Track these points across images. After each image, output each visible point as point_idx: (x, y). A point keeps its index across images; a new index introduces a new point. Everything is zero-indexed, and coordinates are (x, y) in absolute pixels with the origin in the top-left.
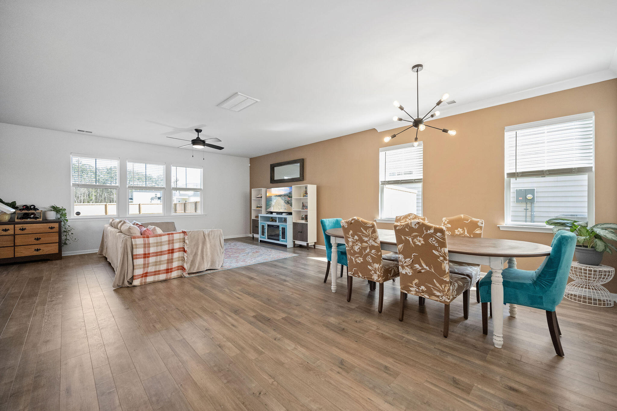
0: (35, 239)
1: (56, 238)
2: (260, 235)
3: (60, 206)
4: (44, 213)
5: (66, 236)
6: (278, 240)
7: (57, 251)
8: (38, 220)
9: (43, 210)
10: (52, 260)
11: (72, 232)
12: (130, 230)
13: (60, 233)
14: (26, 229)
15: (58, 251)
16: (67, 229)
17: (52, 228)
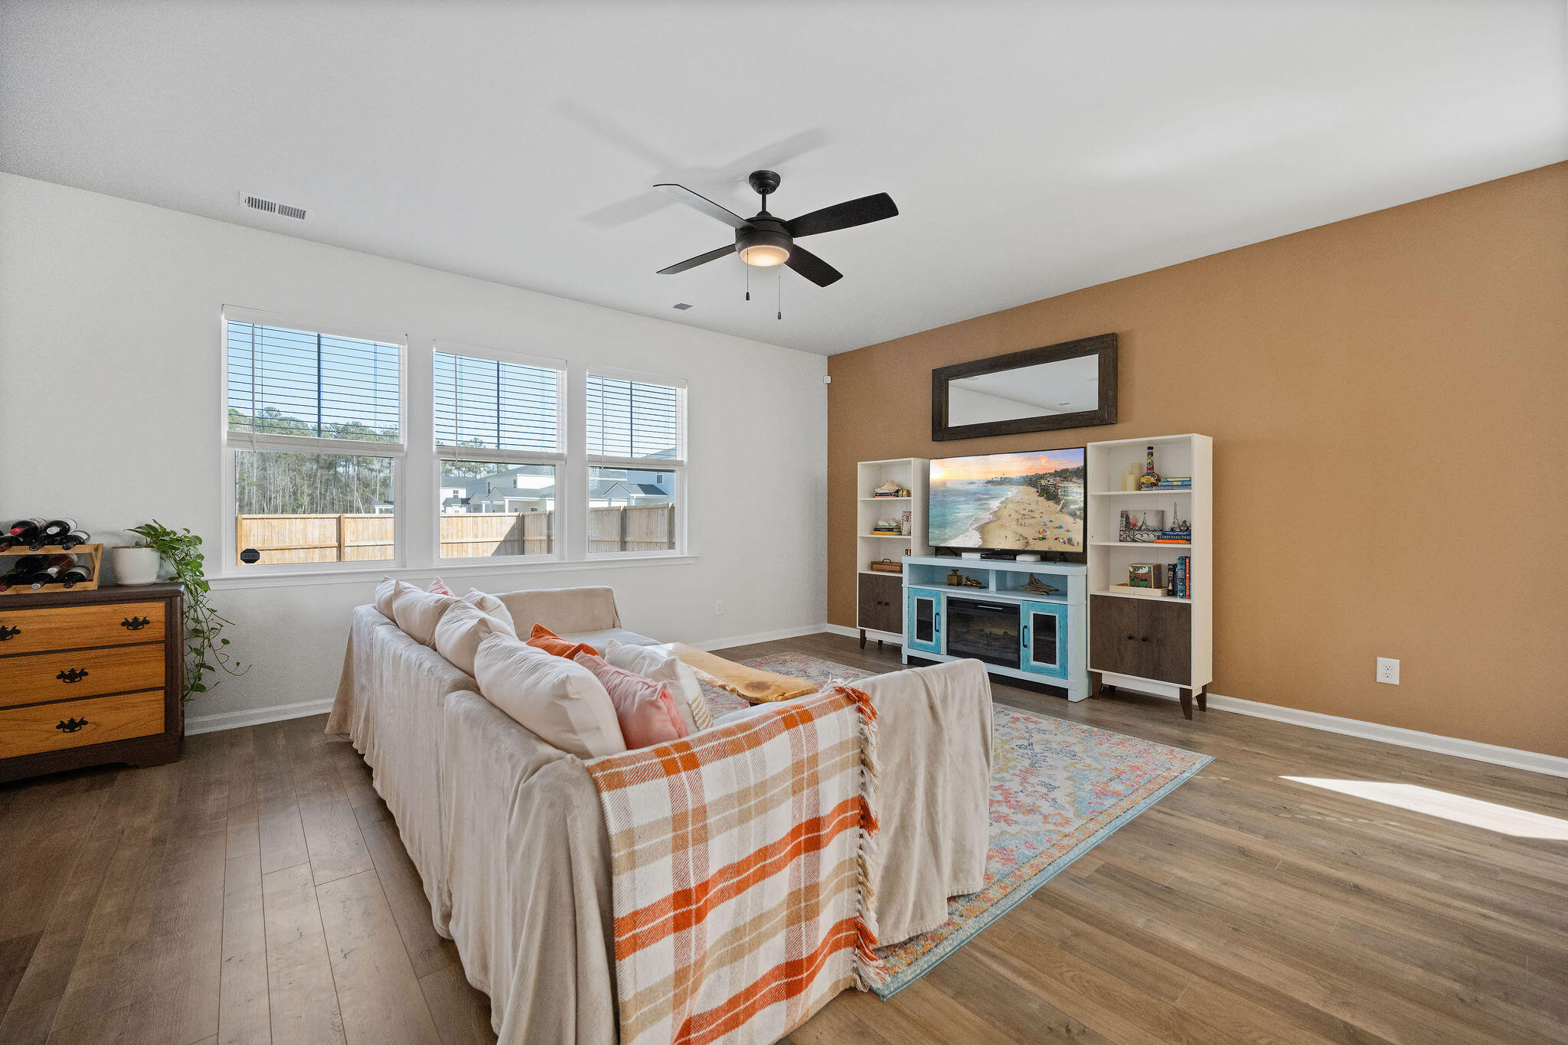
0: (62, 676)
1: (154, 670)
2: (910, 638)
3: (174, 524)
4: (109, 556)
5: (199, 652)
6: (1016, 665)
7: (157, 726)
8: (78, 587)
9: (107, 542)
10: (136, 767)
11: (223, 635)
12: (565, 703)
13: (171, 643)
14: (18, 632)
15: (163, 727)
16: (204, 624)
17: (136, 624)
